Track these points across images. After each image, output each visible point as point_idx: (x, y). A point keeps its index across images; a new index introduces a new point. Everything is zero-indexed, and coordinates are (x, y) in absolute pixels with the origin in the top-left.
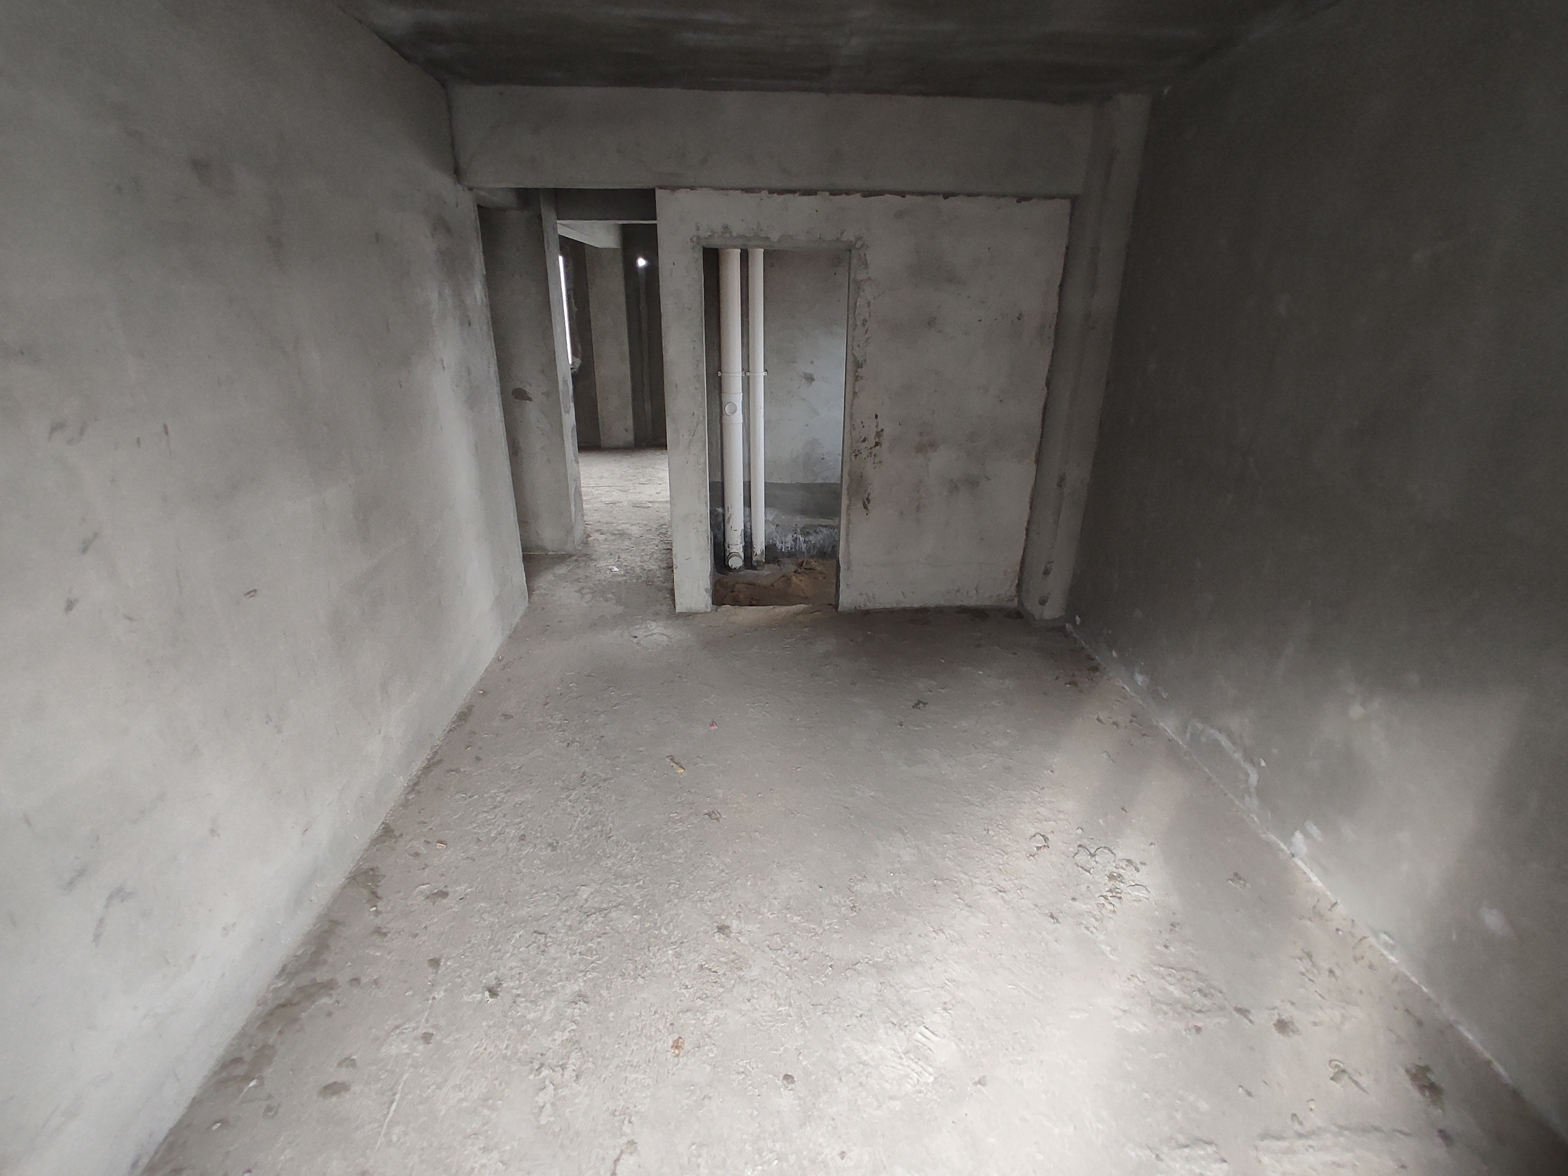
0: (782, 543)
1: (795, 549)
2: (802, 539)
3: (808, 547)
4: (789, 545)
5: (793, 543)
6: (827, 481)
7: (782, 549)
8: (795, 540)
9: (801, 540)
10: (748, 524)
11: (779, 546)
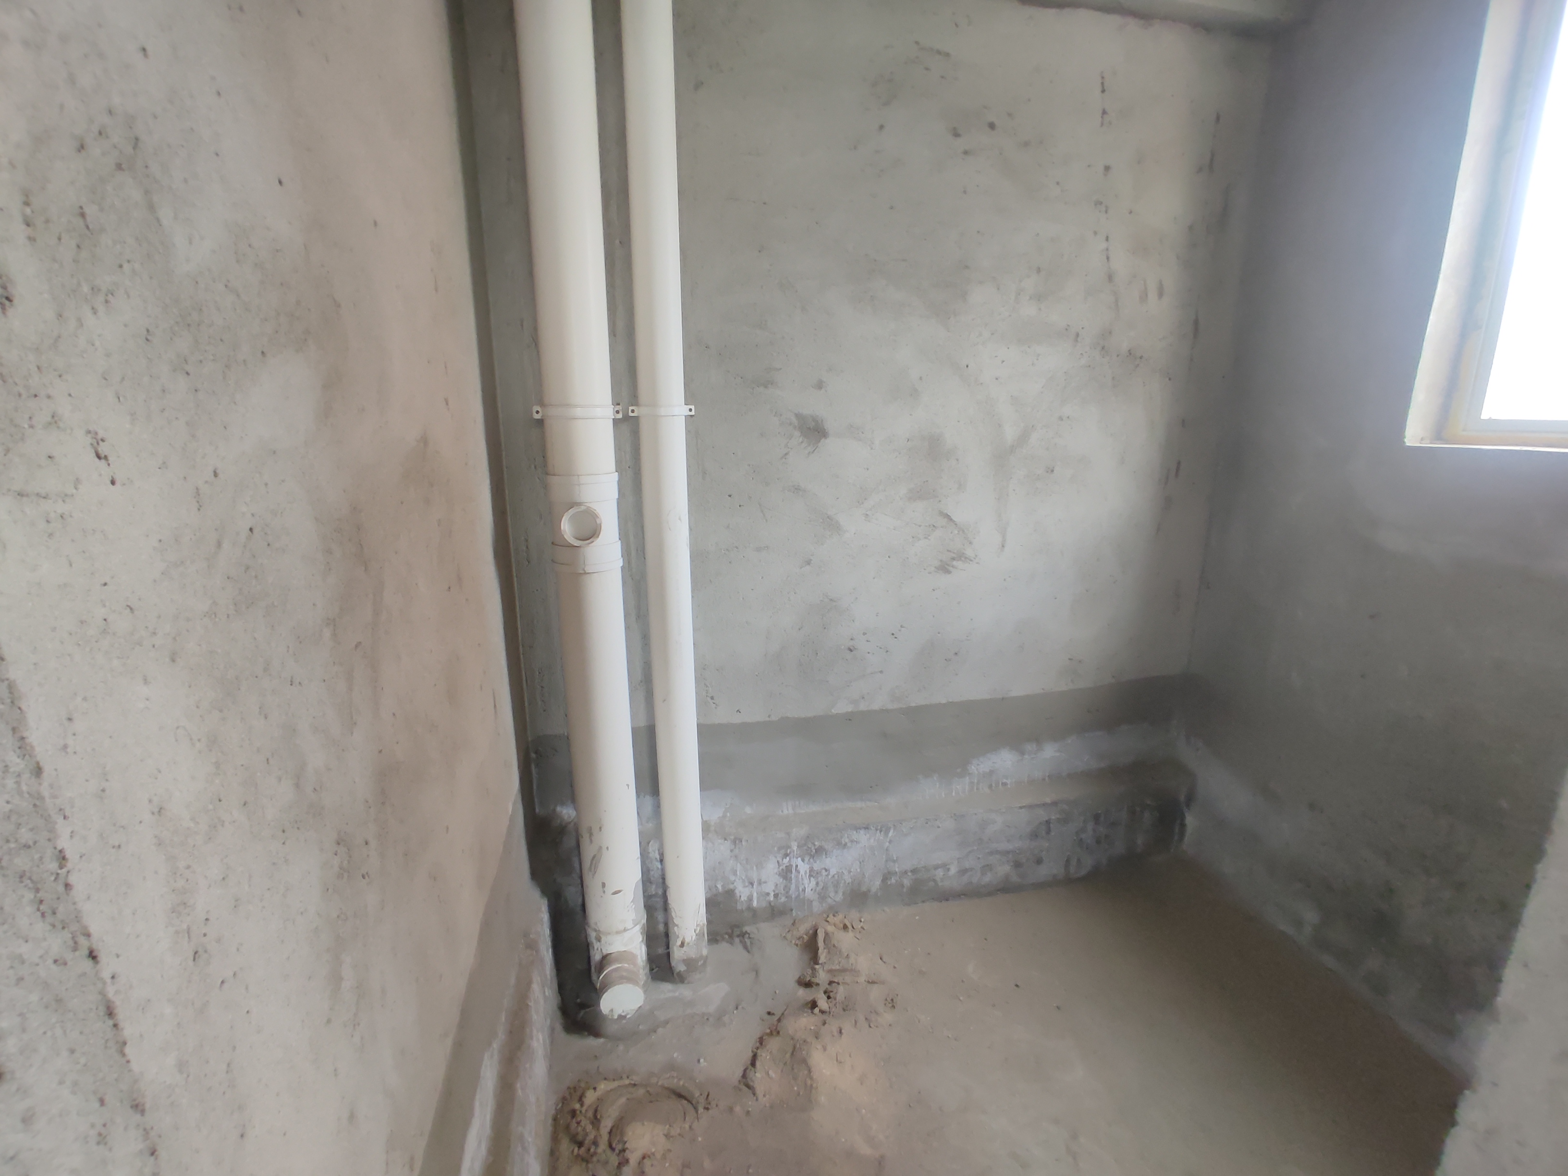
0: (752, 884)
1: (788, 897)
2: (803, 867)
3: (821, 886)
4: (769, 888)
5: (780, 880)
6: (863, 707)
7: (750, 899)
8: (786, 873)
9: (802, 872)
10: (653, 849)
11: (742, 892)
